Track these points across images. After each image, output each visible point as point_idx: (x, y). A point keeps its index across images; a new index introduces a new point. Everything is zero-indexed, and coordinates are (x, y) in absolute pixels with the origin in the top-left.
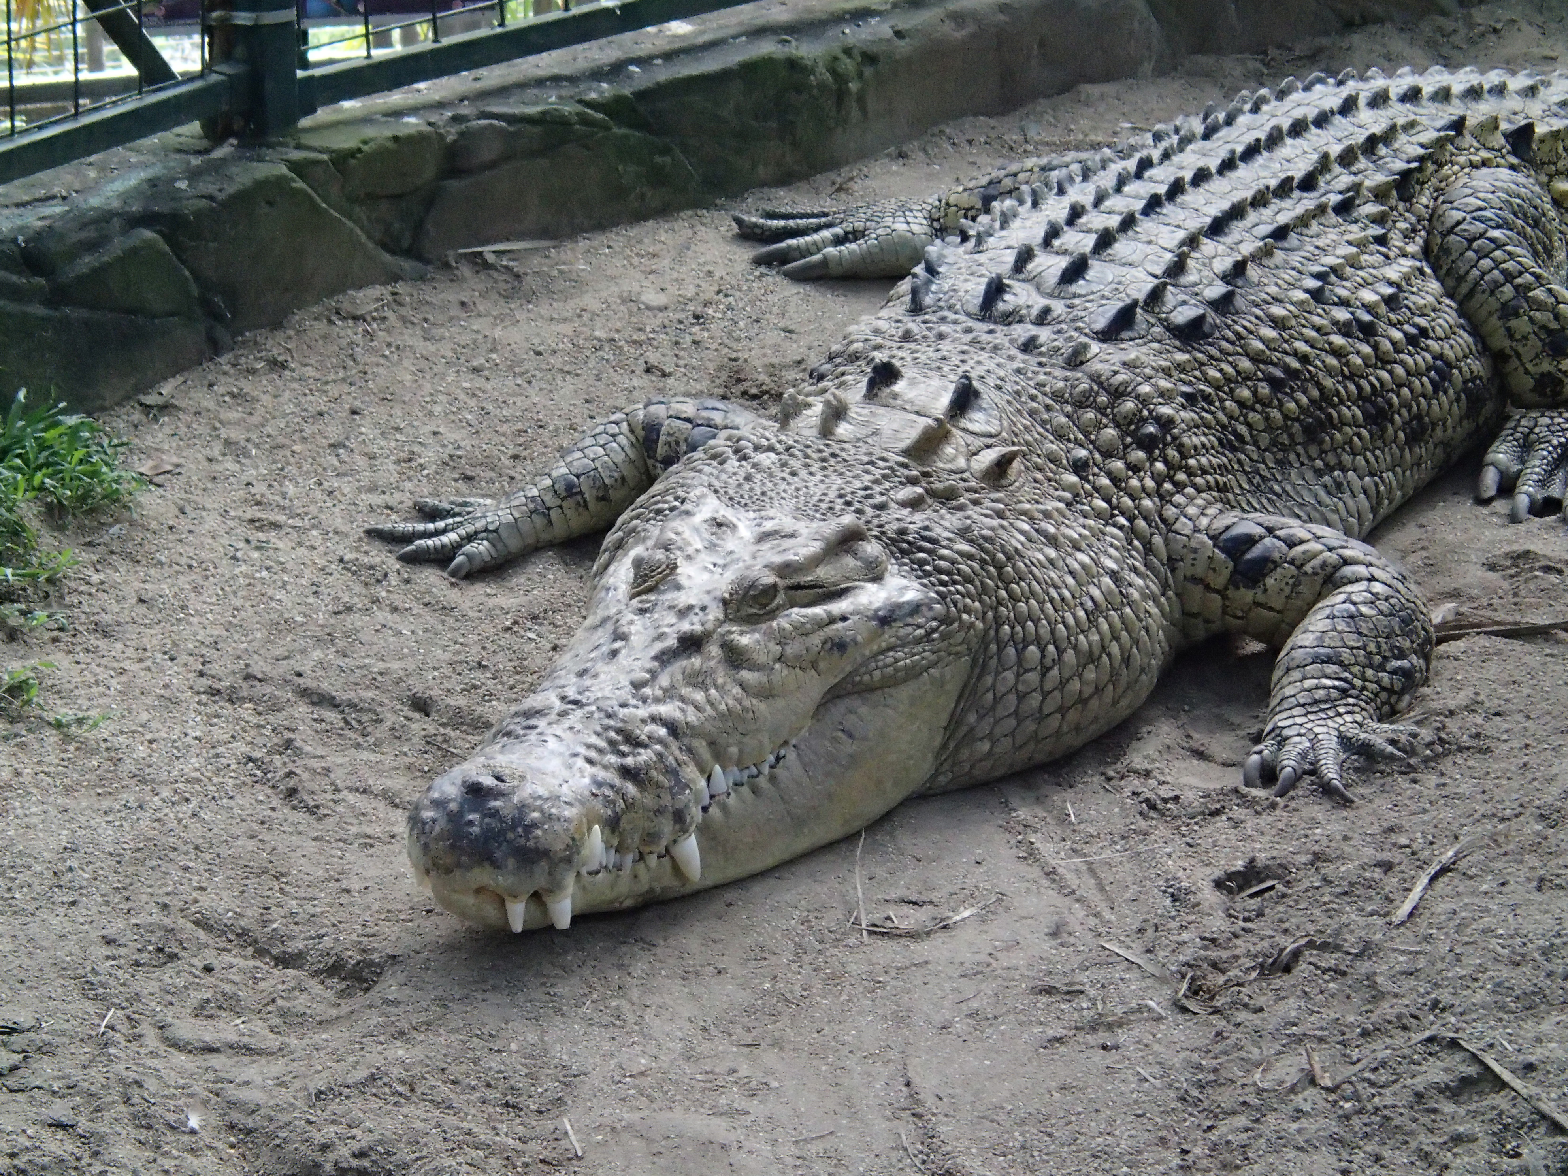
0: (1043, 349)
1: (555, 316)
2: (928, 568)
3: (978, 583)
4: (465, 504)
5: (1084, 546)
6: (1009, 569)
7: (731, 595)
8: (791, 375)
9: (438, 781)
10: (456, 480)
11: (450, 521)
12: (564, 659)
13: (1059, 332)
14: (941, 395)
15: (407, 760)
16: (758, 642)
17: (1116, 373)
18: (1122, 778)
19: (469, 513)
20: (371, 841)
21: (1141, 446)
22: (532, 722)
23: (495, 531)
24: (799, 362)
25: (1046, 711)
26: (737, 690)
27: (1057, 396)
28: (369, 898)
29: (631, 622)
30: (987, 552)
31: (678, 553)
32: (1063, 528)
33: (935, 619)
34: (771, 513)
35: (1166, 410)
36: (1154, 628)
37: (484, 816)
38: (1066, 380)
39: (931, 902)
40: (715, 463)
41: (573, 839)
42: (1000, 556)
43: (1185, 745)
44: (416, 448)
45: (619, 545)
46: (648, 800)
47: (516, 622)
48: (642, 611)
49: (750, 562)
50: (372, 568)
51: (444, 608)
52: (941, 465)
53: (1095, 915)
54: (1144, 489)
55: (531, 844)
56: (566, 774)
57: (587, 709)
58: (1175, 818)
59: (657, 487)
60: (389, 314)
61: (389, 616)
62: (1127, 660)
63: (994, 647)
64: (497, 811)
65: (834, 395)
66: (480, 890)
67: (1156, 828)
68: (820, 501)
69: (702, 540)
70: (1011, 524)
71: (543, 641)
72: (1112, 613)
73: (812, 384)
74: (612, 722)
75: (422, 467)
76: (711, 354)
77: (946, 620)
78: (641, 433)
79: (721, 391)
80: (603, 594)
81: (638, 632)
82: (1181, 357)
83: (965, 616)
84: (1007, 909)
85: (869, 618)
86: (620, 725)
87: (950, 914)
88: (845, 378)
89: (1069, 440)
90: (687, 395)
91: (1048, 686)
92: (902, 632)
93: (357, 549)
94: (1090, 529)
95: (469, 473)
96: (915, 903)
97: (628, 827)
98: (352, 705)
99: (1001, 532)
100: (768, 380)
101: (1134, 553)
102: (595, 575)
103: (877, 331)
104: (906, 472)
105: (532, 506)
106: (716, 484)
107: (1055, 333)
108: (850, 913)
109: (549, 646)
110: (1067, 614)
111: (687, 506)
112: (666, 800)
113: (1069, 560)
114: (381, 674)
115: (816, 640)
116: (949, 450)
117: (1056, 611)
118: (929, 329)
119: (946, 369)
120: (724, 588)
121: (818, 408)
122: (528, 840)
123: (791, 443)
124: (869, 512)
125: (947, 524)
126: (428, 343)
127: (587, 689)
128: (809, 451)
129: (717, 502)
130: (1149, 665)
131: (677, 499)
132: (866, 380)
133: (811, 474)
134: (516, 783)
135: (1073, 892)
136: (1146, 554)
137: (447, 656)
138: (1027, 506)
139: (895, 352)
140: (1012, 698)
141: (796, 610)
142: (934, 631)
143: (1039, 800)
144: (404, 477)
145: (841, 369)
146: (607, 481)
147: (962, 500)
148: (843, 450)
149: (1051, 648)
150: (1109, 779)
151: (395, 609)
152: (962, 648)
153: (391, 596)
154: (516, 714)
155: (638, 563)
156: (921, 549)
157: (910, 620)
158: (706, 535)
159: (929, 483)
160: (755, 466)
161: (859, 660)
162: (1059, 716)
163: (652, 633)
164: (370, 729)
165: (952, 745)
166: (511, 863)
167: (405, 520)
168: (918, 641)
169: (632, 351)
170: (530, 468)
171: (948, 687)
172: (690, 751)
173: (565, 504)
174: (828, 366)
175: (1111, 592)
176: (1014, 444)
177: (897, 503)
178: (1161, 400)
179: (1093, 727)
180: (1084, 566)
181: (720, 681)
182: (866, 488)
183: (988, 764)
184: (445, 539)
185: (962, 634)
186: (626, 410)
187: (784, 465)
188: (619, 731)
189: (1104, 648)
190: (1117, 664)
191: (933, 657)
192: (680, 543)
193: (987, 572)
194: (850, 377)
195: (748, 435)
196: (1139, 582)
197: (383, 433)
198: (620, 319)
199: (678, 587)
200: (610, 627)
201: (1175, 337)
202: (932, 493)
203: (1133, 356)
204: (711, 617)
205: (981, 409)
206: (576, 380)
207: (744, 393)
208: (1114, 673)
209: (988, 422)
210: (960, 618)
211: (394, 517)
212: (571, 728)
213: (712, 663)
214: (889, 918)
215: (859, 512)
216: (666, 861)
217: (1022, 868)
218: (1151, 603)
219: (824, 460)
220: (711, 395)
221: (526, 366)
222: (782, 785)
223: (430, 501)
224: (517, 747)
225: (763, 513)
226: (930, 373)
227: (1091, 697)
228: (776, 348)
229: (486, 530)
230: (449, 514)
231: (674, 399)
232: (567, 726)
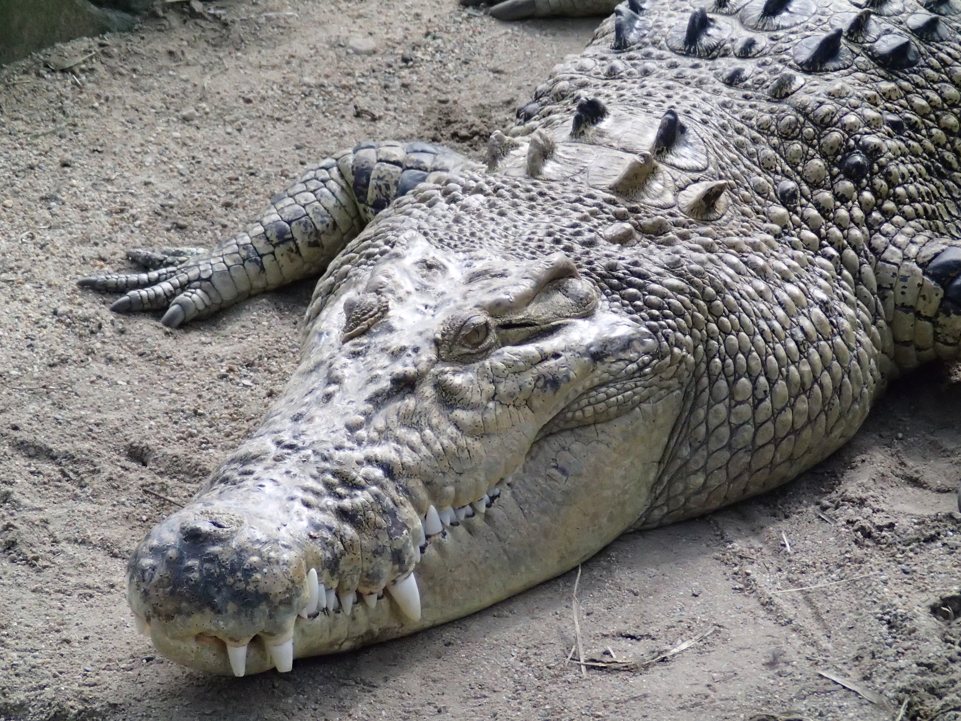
0: (749, 82)
1: (264, 63)
2: (638, 303)
3: (689, 317)
4: (178, 254)
5: (793, 277)
6: (719, 302)
7: (443, 335)
8: (501, 115)
9: (156, 528)
10: (168, 230)
11: (163, 270)
12: (278, 405)
13: (764, 64)
14: (646, 131)
15: (125, 510)
16: (472, 381)
17: (821, 104)
18: (837, 508)
19: (181, 262)
20: (91, 591)
21: (849, 176)
22: (248, 468)
23: (209, 279)
24: (509, 103)
25: (760, 442)
26: (451, 430)
27: (763, 129)
28: (90, 648)
29: (345, 366)
30: (697, 287)
31: (390, 296)
32: (772, 260)
33: (646, 353)
34: (481, 253)
35: (872, 140)
36: (865, 357)
37: (203, 561)
38: (772, 112)
39: (649, 636)
40: (424, 206)
41: (293, 582)
42: (710, 289)
43: (899, 472)
44: (128, 199)
45: (331, 290)
46: (367, 542)
47: (231, 370)
48: (355, 355)
49: (460, 302)
50: (86, 319)
51: (159, 357)
52: (648, 200)
53: (812, 645)
54: (852, 219)
55: (251, 588)
56: (283, 517)
57: (303, 452)
58: (890, 545)
59: (368, 232)
60: (97, 65)
61: (105, 367)
62: (838, 389)
63: (705, 381)
64: (217, 556)
65: (540, 134)
66: (199, 637)
67: (872, 556)
68: (529, 240)
69: (413, 281)
70: (720, 258)
71: (259, 388)
72: (823, 343)
73: (519, 124)
74: (327, 465)
75: (134, 218)
76: (421, 97)
77: (659, 354)
78: (351, 178)
79: (432, 133)
80: (316, 339)
81: (352, 376)
82: (886, 86)
83: (676, 350)
84: (725, 640)
85: (582, 355)
86: (337, 467)
87: (668, 647)
88: (552, 117)
89: (776, 172)
90: (399, 138)
91: (761, 418)
92: (615, 367)
93: (71, 301)
94: (798, 259)
95: (181, 222)
96: (633, 637)
97: (347, 569)
98: (70, 458)
99: (710, 265)
100: (478, 121)
101: (843, 283)
102: (309, 319)
103: (582, 70)
104: (614, 208)
105: (244, 253)
106: (426, 227)
107: (759, 66)
108: (569, 649)
109: (264, 393)
110: (778, 346)
111: (398, 249)
112: (384, 540)
113: (779, 292)
114: (97, 425)
115: (529, 378)
116: (656, 186)
117: (766, 342)
118: (634, 65)
119: (652, 105)
120: (436, 329)
121: (525, 148)
122: (247, 584)
123: (499, 183)
124: (578, 249)
125: (656, 259)
126: (137, 94)
127: (303, 433)
128: (517, 191)
129: (427, 244)
130: (861, 393)
131: (387, 243)
132: (572, 118)
133: (520, 213)
134: (234, 528)
135: (790, 622)
136: (856, 284)
137: (164, 405)
138: (736, 239)
139: (601, 90)
140: (725, 431)
141: (508, 348)
142: (646, 365)
143: (756, 532)
144: (116, 228)
145: (547, 108)
146: (319, 227)
147: (671, 235)
148: (550, 188)
149: (762, 379)
150: (824, 509)
151: (110, 360)
152: (674, 382)
153: (106, 347)
154: (233, 461)
155: (350, 307)
156: (631, 285)
157: (622, 355)
158: (418, 278)
159: (636, 219)
160: (464, 208)
161: (572, 397)
162: (771, 447)
163: (366, 376)
164: (87, 481)
165: (666, 479)
166: (231, 607)
167: (118, 271)
168: (631, 376)
169: (342, 96)
170: (242, 216)
171: (661, 421)
172: (407, 491)
173: (278, 251)
174: (536, 106)
175: (821, 322)
176: (721, 178)
177: (607, 240)
178: (867, 129)
179: (807, 458)
180: (794, 298)
181: (434, 421)
182: (574, 226)
183: (704, 496)
184: (158, 289)
185: (674, 368)
186: (336, 155)
187: (492, 205)
188: (335, 474)
189: (815, 380)
190: (829, 393)
191: (646, 392)
192: (391, 286)
193: (697, 305)
194: (556, 116)
195: (456, 177)
196: (850, 311)
197: (94, 185)
198: (329, 64)
199: (391, 330)
200: (323, 371)
201: (881, 66)
202: (641, 229)
203: (838, 86)
204: (424, 358)
205: (687, 144)
206: (286, 127)
207: (455, 135)
208: (827, 403)
209: (695, 157)
210: (672, 352)
211: (107, 268)
212: (288, 472)
213: (426, 404)
214: (607, 653)
215: (568, 249)
216: (384, 602)
217: (739, 599)
218: (862, 332)
219: (532, 199)
220: (421, 138)
221: (236, 114)
222: (497, 524)
223: (143, 252)
224: (235, 492)
225: (473, 254)
226: (636, 110)
227: (803, 428)
228: (486, 89)
229: (199, 279)
230: (162, 263)
231: (383, 143)
232: (284, 470)
